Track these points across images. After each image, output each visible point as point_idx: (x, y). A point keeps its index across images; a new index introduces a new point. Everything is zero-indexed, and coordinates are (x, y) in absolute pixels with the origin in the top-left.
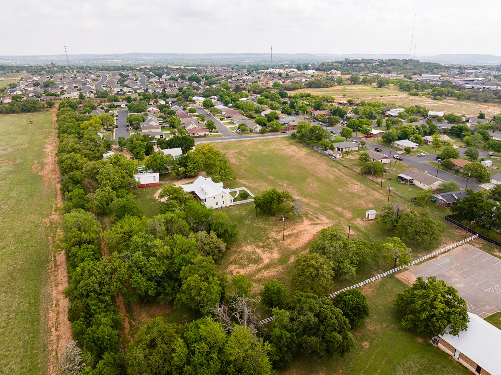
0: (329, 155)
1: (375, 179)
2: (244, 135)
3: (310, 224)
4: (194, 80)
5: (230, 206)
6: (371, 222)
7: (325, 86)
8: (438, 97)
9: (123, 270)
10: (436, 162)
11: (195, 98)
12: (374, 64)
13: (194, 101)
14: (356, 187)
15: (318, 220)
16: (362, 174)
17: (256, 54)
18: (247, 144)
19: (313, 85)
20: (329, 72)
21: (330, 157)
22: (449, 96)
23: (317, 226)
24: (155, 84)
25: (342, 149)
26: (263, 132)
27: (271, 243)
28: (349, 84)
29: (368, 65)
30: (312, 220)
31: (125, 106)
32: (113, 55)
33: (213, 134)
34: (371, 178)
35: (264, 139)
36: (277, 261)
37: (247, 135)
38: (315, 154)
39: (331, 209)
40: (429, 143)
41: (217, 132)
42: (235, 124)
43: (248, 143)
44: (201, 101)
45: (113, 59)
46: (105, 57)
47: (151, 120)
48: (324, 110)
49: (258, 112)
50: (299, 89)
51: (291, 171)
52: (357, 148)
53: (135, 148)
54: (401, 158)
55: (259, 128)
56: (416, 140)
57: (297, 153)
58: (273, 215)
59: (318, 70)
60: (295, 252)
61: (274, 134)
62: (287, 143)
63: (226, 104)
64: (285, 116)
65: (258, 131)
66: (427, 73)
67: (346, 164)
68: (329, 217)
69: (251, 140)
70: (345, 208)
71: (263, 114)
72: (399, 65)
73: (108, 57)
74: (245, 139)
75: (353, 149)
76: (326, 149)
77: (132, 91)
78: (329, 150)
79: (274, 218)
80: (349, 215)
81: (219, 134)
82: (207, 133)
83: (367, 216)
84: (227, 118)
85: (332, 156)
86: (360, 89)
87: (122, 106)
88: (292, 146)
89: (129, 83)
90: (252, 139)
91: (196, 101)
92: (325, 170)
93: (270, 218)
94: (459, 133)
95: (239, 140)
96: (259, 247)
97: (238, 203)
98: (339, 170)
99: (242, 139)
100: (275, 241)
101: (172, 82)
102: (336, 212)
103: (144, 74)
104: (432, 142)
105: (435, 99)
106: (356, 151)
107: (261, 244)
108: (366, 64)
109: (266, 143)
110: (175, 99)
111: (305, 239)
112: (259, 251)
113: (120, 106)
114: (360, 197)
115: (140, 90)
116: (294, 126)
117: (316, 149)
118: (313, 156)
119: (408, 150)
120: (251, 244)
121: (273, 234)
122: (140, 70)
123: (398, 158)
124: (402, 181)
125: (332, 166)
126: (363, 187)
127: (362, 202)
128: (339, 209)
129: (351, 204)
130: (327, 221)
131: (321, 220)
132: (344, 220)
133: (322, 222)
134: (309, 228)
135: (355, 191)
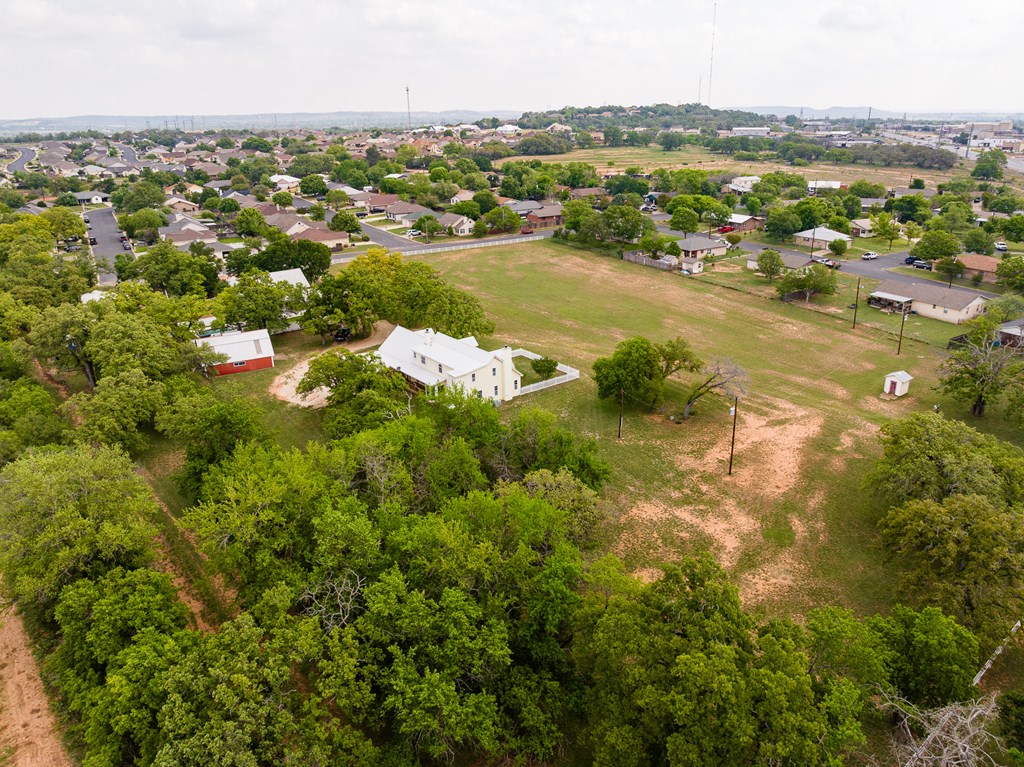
0: (670, 269)
1: (822, 310)
2: (435, 243)
3: (764, 423)
4: (257, 148)
5: (515, 398)
6: (905, 401)
7: (558, 151)
8: (797, 160)
10: (911, 267)
11: (275, 178)
12: (631, 113)
13: (275, 184)
14: (793, 327)
15: (777, 412)
16: (782, 299)
18: (455, 258)
19: (533, 148)
20: (549, 128)
21: (676, 272)
22: (815, 160)
23: (787, 426)
24: (164, 160)
25: (694, 253)
26: (479, 233)
27: (704, 488)
28: (602, 147)
29: (621, 114)
30: (760, 413)
31: (100, 201)
32: (36, 120)
33: (356, 244)
34: (809, 306)
35: (489, 247)
36: (760, 538)
37: (443, 242)
38: (636, 268)
39: (787, 383)
40: (862, 235)
41: (366, 239)
42: (400, 223)
43: (458, 256)
44: (291, 186)
45: (37, 127)
46: (17, 124)
47: (183, 222)
48: (591, 186)
49: (445, 197)
50: (505, 156)
51: (609, 306)
52: (723, 252)
53: (176, 271)
54: (837, 264)
55: (468, 224)
56: (838, 227)
57: (592, 270)
58: (650, 411)
59: (523, 126)
60: (789, 504)
61: (504, 236)
62: (550, 251)
63: (358, 186)
64: (511, 201)
65: (467, 233)
66: (739, 125)
67: (726, 282)
68: (795, 401)
69: (459, 251)
70: (816, 377)
71: (455, 200)
72: (680, 114)
73: (24, 124)
74: (447, 249)
75: (718, 252)
76: (656, 257)
77: (109, 173)
78: (668, 257)
79: (658, 419)
80: (841, 392)
81: (370, 243)
82: (345, 242)
83: (887, 389)
84: (372, 212)
85: (681, 269)
86: (630, 154)
87: (94, 201)
88: (569, 256)
89: (97, 160)
90: (461, 247)
91: (279, 185)
92: (689, 299)
93: (647, 418)
94: (910, 212)
95: (431, 251)
96: (678, 503)
97: (532, 388)
98: (719, 295)
99: (439, 250)
100: (707, 478)
101: (203, 153)
102: (799, 387)
103: (130, 143)
104: (870, 231)
105: (793, 164)
106: (723, 256)
107: (676, 495)
108: (616, 114)
109: (501, 254)
110: (228, 183)
111: (783, 468)
112: (684, 514)
113: (89, 200)
114: (824, 349)
115: (129, 168)
116: (544, 218)
117: (632, 258)
118: (631, 272)
119: (837, 249)
120: (647, 499)
121: (687, 462)
122: (117, 137)
123: (830, 263)
124: (885, 307)
125: (696, 290)
126: (810, 328)
127: (841, 360)
128: (801, 380)
129: (819, 367)
130: (801, 412)
131: (784, 410)
132: (839, 404)
133: (788, 415)
134: (771, 433)
135: (800, 336)
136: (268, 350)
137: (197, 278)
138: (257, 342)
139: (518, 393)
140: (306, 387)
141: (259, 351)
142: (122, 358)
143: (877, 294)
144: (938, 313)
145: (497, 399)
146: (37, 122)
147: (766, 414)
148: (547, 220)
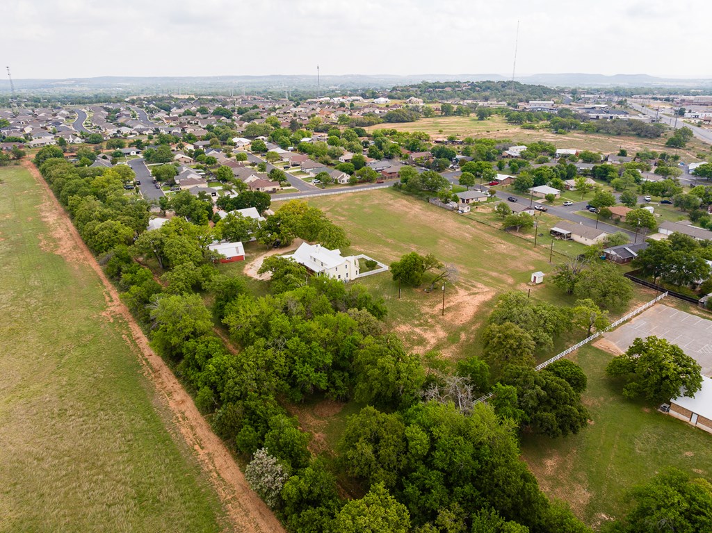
0: (453, 209)
1: (523, 236)
2: (328, 188)
3: (467, 294)
4: (222, 115)
5: (356, 279)
6: (539, 286)
7: (410, 120)
8: (560, 130)
9: (283, 361)
10: (588, 211)
11: (235, 140)
12: (464, 89)
13: (235, 144)
14: (504, 246)
15: (475, 289)
16: (505, 230)
17: (288, 77)
18: (337, 199)
19: (394, 118)
20: (408, 100)
21: (455, 211)
22: (573, 129)
23: (477, 295)
24: (165, 121)
25: (468, 200)
26: (352, 183)
27: (429, 320)
28: (439, 116)
29: (457, 89)
30: (467, 289)
31: (135, 153)
32: (72, 80)
33: (284, 188)
34: (518, 235)
35: (357, 192)
36: (446, 340)
37: (331, 188)
38: (434, 208)
39: (486, 275)
40: (571, 189)
41: (289, 185)
42: (309, 174)
43: (339, 198)
44: (245, 144)
45: (73, 85)
46: (60, 83)
47: (188, 173)
48: (423, 151)
49: (335, 156)
50: (376, 124)
51: (413, 231)
52: (485, 199)
54: (545, 209)
55: (346, 177)
56: (556, 185)
57: (411, 208)
58: (417, 286)
59: (391, 97)
60: (464, 328)
61: (367, 184)
62: (390, 196)
63: (284, 146)
64: (374, 161)
65: (346, 182)
66: (535, 99)
67: (479, 219)
68: (487, 284)
69: (340, 194)
70: (502, 273)
71: (342, 159)
72: (497, 89)
73: (65, 83)
74: (333, 193)
75: (481, 200)
76: (446, 202)
77: (135, 132)
78: (452, 203)
79: (419, 290)
80: (510, 281)
81: (291, 187)
82: (277, 187)
83: (532, 280)
84: (293, 166)
85: (458, 210)
86: (456, 122)
87: (132, 154)
88: (400, 199)
89: (126, 121)
90: (341, 192)
91: (238, 144)
92: (457, 228)
93: (414, 290)
94: (604, 175)
95: (325, 194)
96: (417, 326)
97: (364, 274)
98: (473, 226)
99: (329, 194)
100: (432, 316)
101: (189, 118)
102: (492, 278)
103: (142, 107)
104: (575, 187)
105: (557, 133)
106: (485, 202)
107: (417, 322)
108: (454, 89)
109: (363, 197)
110: (208, 142)
111: (468, 312)
112: (418, 330)
113: (129, 154)
114: (514, 258)
115: (147, 130)
116: (391, 173)
117: (434, 202)
118: (432, 211)
119: (550, 199)
120: (404, 323)
121: (426, 309)
122: (133, 102)
123: (541, 208)
124: (557, 236)
125: (463, 223)
126: (512, 246)
127: (519, 264)
128: (494, 274)
129: (506, 267)
130: (487, 289)
131: (479, 288)
132: (506, 286)
133: (480, 290)
134: (468, 298)
135: (505, 251)
136: (242, 252)
137: (205, 213)
138: (237, 248)
139: (357, 276)
140: (261, 272)
141: (238, 252)
142: (183, 257)
143: (555, 229)
144: (582, 240)
145: (348, 279)
146: (73, 82)
147: (470, 290)
148: (392, 175)
